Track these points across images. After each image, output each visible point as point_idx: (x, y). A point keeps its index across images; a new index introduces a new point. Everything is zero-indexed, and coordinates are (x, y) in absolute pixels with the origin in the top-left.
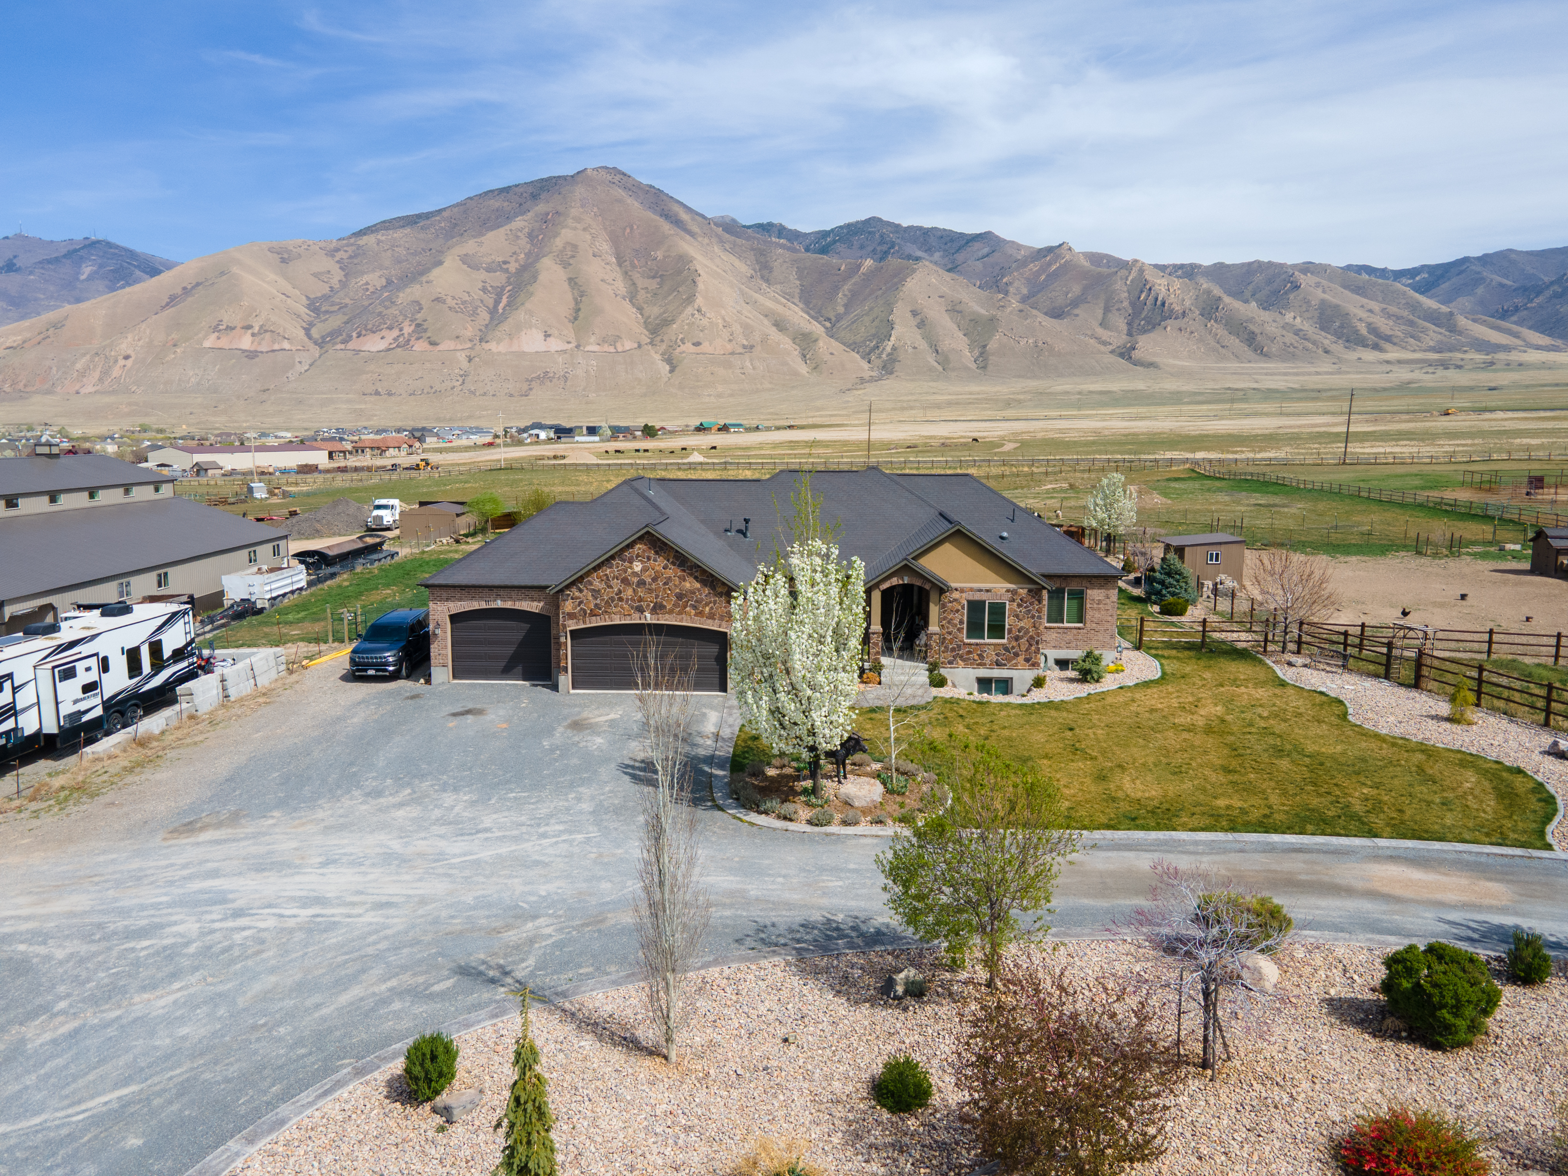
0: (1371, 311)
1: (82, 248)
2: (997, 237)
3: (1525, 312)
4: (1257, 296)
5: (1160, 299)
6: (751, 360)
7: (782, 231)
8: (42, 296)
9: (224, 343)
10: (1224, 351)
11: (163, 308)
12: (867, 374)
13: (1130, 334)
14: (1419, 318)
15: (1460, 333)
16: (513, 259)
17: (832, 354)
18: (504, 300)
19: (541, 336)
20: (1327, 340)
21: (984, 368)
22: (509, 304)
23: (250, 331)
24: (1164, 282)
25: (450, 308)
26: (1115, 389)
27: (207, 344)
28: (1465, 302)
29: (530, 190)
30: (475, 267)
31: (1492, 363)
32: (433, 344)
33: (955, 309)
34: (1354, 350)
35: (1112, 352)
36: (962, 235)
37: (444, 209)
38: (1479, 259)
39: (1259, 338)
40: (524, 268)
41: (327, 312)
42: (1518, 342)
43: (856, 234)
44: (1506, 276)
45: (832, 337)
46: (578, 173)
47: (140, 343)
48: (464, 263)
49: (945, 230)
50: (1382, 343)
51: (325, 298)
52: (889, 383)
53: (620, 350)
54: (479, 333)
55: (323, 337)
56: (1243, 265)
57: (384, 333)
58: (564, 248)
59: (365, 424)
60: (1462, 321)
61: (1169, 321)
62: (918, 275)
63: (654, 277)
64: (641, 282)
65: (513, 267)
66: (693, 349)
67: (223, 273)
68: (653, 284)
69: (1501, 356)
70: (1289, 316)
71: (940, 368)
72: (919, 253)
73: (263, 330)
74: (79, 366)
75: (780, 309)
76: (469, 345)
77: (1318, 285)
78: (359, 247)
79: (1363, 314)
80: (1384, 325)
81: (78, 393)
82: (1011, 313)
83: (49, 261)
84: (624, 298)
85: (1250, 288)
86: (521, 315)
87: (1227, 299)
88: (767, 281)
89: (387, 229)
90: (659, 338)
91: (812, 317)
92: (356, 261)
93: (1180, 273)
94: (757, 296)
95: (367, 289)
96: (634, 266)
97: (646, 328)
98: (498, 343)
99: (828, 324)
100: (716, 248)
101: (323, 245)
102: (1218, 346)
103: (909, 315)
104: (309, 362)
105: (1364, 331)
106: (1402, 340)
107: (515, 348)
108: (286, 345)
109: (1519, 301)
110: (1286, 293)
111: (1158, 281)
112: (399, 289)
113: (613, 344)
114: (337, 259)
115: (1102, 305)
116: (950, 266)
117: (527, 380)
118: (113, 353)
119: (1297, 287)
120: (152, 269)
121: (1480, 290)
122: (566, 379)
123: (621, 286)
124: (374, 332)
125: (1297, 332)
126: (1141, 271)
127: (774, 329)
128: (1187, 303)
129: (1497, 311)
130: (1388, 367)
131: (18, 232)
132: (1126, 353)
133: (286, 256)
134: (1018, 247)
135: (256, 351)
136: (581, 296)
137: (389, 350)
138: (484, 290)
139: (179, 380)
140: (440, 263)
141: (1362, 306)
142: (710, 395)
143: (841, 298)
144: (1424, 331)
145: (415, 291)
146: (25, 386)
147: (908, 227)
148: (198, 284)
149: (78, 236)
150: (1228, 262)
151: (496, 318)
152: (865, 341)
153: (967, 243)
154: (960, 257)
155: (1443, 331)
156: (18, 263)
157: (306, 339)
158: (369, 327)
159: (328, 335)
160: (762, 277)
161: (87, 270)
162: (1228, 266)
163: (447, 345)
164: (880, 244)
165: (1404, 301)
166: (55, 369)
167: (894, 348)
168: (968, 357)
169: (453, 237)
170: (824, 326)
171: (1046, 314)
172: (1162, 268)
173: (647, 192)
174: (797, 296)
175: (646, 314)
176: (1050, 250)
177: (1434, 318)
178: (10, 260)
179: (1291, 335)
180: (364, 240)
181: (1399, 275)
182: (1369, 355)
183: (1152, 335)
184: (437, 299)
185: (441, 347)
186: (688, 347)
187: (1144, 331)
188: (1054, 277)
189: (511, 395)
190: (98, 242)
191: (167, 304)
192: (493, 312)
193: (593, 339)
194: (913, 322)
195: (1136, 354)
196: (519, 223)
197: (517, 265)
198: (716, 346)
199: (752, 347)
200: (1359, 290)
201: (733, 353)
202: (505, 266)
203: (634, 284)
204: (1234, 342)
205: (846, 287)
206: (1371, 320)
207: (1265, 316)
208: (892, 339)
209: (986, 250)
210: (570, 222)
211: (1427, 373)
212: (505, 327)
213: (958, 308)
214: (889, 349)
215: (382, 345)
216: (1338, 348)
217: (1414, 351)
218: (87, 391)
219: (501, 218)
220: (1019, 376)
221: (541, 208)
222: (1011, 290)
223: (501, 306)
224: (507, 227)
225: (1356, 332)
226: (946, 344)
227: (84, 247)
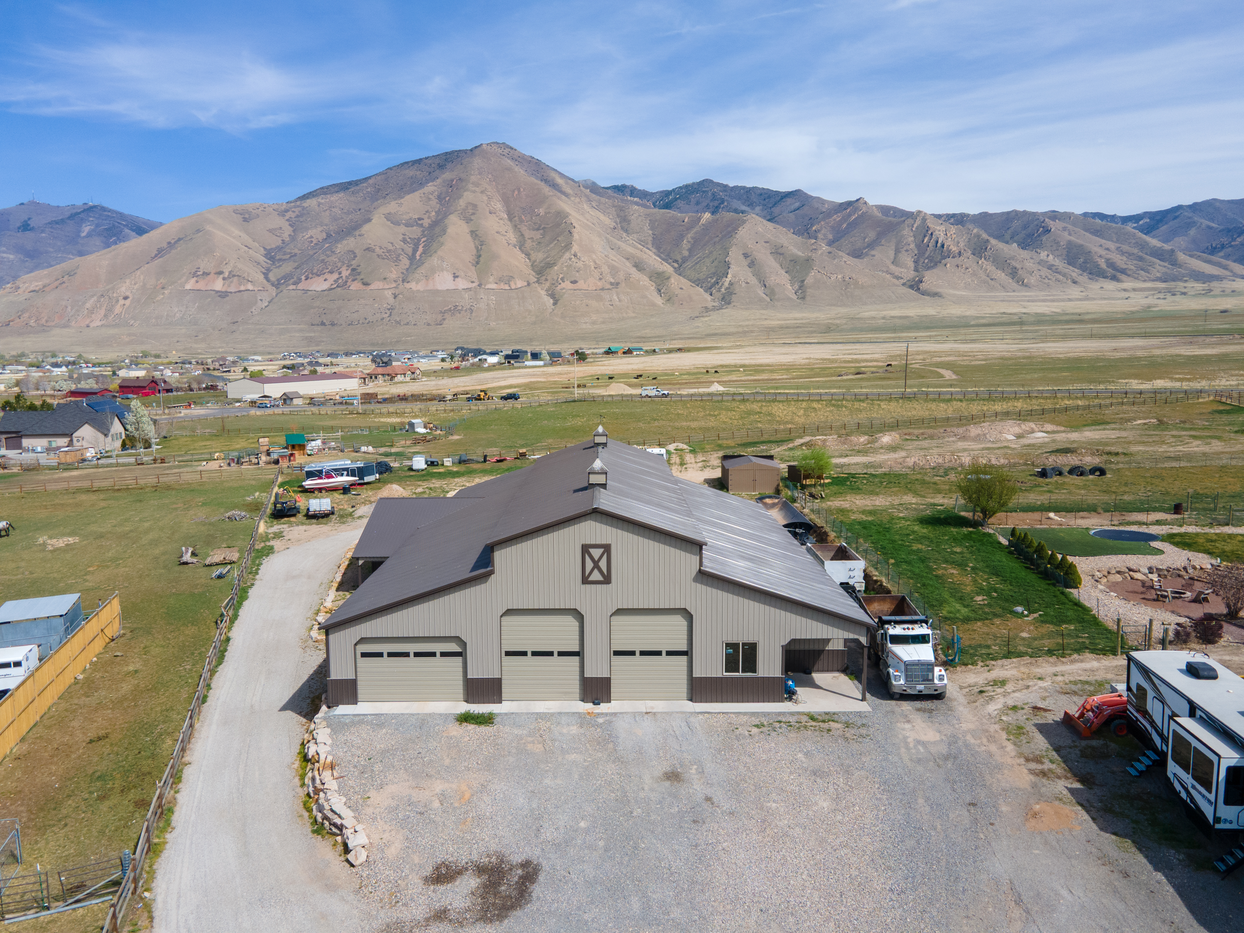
0: (1108, 249)
1: (83, 212)
2: (806, 194)
3: (1230, 249)
4: (1016, 238)
5: (940, 242)
6: (618, 294)
7: (633, 191)
8: (51, 250)
9: (201, 285)
10: (993, 283)
11: (153, 258)
12: (710, 304)
13: (916, 270)
14: (1146, 254)
15: (1180, 266)
16: (426, 216)
17: (681, 289)
18: (421, 249)
19: (451, 277)
20: (1075, 273)
21: (803, 298)
22: (424, 252)
23: (221, 276)
24: (943, 228)
25: (378, 256)
26: (911, 315)
27: (188, 287)
28: (1180, 241)
29: (437, 161)
30: (397, 223)
31: (1211, 290)
32: (366, 284)
33: (778, 252)
34: (1097, 281)
35: (904, 284)
36: (777, 193)
37: (370, 178)
38: (1190, 206)
39: (1020, 272)
40: (435, 224)
41: (280, 260)
42: (1228, 273)
43: (692, 193)
44: (1212, 220)
45: (680, 275)
46: (476, 147)
47: (136, 287)
48: (388, 220)
49: (763, 189)
50: (1118, 275)
51: (279, 249)
52: (728, 312)
53: (513, 287)
54: (401, 275)
55: (278, 280)
56: (1003, 213)
57: (327, 276)
58: (467, 207)
59: (317, 348)
60: (1182, 257)
61: (948, 260)
62: (747, 226)
63: (538, 229)
64: (528, 234)
65: (426, 222)
66: (571, 286)
67: (198, 231)
68: (537, 235)
69: (1215, 284)
70: (1043, 255)
71: (768, 299)
72: (744, 208)
73: (232, 275)
74: (88, 305)
75: (638, 253)
76: (394, 285)
77: (1065, 229)
78: (304, 208)
79: (1103, 253)
80: (1120, 260)
81: (88, 326)
82: (822, 254)
83: (57, 223)
84: (515, 246)
85: (1009, 232)
86: (434, 261)
87: (993, 241)
88: (626, 231)
89: (325, 194)
90: (544, 278)
91: (663, 260)
92: (301, 219)
93: (952, 220)
94: (619, 243)
95: (312, 242)
96: (521, 221)
97: (533, 270)
98: (417, 283)
99: (676, 265)
100: (585, 206)
101: (276, 207)
102: (988, 279)
103: (742, 257)
104: (268, 300)
105: (1104, 266)
106: (1134, 273)
107: (430, 287)
108: (250, 287)
109: (1225, 240)
110: (1039, 236)
111: (938, 228)
112: (337, 241)
113: (508, 283)
114: (287, 218)
115: (893, 247)
116: (769, 217)
117: (441, 312)
118: (115, 295)
119: (1049, 231)
120: (140, 229)
121: (1192, 232)
122: (472, 311)
123: (512, 237)
124: (319, 276)
125: (1050, 267)
126: (924, 220)
127: (634, 269)
128: (962, 245)
129: (1207, 248)
130: (1127, 295)
131: (31, 199)
132: (915, 285)
133: (247, 216)
134: (822, 201)
135: (226, 292)
136: (481, 245)
137: (331, 289)
138: (404, 241)
139: (167, 315)
140: (369, 220)
141: (1101, 246)
142: (586, 323)
143: (685, 244)
144: (1152, 265)
145: (350, 243)
146: (47, 321)
147: (734, 187)
148: (179, 239)
149: (79, 202)
150: (990, 212)
151: (415, 263)
152: (707, 278)
153: (782, 199)
154: (776, 210)
155: (1166, 264)
156: (32, 223)
157: (265, 281)
158: (315, 271)
159: (282, 278)
160: (622, 228)
161: (86, 229)
162: (991, 215)
163: (376, 285)
164: (712, 200)
165: (1134, 241)
166: (69, 307)
167: (731, 284)
168: (790, 290)
169: (377, 200)
170: (672, 266)
171: (848, 254)
172: (939, 217)
173: (530, 162)
174: (650, 243)
175: (533, 259)
176: (849, 204)
177: (1159, 254)
178: (25, 221)
179: (1045, 269)
180: (308, 203)
181: (1126, 220)
182: (1110, 285)
183: (935, 271)
184: (368, 249)
185: (372, 287)
186: (567, 285)
187: (929, 268)
188: (853, 225)
189: (429, 325)
190: (95, 207)
191: (156, 256)
192: (412, 258)
193: (491, 279)
194: (745, 263)
195: (923, 286)
196: (430, 187)
197: (429, 221)
198: (588, 284)
199: (618, 284)
200: (1097, 232)
201: (602, 289)
202: (420, 222)
203: (522, 235)
204: (1001, 275)
205: (689, 235)
206: (1109, 256)
207: (1024, 254)
208: (729, 276)
209: (797, 205)
210: (470, 186)
211: (1159, 298)
212: (422, 270)
213: (780, 251)
214: (726, 284)
215: (325, 286)
216: (1084, 279)
217: (1145, 281)
218: (95, 325)
219: (416, 185)
220: (834, 305)
221: (447, 175)
222: (820, 236)
223: (418, 253)
224: (421, 191)
225: (1097, 266)
226: (772, 280)
227: (84, 211)
